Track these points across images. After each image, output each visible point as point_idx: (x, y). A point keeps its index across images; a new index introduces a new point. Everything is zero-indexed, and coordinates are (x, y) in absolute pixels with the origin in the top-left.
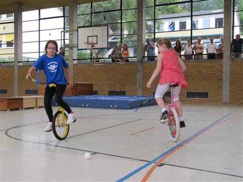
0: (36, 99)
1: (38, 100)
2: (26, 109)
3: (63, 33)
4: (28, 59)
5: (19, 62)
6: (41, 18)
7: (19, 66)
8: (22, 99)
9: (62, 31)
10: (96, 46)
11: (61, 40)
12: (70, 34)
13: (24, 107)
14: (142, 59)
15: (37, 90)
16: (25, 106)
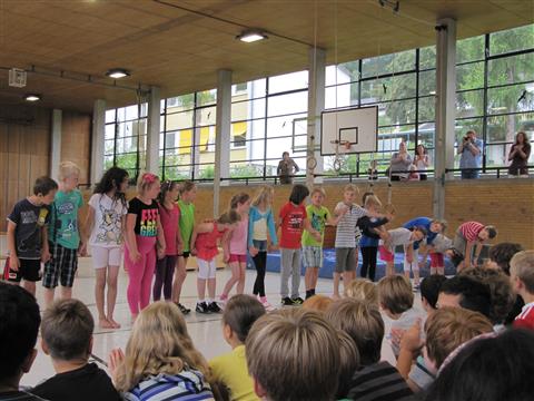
5: (222, 179)
6: (270, 93)
7: (222, 187)
9: (295, 120)
10: (355, 148)
12: (309, 125)
14: (443, 176)
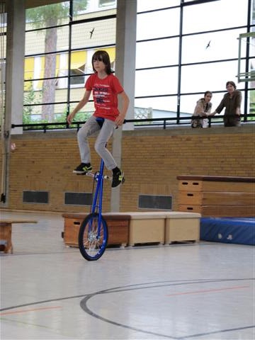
0: (165, 219)
1: (171, 223)
2: (138, 245)
3: (244, 40)
4: (150, 114)
7: (126, 132)
8: (128, 219)
9: (242, 35)
11: (239, 59)
13: (134, 240)
15: (170, 198)
16: (135, 238)
